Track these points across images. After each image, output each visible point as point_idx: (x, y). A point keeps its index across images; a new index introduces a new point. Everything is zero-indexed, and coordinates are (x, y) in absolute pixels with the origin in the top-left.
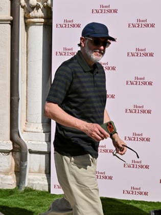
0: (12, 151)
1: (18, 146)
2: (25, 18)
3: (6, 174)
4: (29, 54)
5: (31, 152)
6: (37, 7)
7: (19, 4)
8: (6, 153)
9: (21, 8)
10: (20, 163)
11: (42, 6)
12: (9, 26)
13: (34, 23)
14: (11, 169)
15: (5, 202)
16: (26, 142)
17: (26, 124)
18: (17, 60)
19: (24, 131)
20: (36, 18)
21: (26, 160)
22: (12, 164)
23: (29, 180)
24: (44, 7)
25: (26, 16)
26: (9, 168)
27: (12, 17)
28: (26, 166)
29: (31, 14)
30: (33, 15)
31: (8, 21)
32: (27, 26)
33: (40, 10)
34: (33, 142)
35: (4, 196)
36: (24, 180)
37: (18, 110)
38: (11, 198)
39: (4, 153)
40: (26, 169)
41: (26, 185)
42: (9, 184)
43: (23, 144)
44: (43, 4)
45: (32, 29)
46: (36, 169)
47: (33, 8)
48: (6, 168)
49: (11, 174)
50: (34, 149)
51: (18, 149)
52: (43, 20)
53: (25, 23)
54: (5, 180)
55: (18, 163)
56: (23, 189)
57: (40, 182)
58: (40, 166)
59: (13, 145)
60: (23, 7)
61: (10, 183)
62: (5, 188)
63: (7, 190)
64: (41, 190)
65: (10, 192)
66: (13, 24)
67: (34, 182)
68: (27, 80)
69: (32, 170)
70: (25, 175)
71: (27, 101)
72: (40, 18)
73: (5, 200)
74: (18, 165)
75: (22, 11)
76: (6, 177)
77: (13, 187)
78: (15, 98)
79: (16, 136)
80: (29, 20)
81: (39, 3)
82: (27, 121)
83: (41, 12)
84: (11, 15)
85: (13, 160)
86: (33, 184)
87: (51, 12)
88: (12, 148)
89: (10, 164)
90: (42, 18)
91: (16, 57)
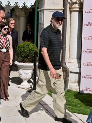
1: (65, 69)
2: (70, 8)
4: (71, 26)
5: (71, 72)
6: (76, 3)
7: (67, 2)
9: (68, 4)
10: (66, 77)
11: (78, 2)
13: (74, 11)
16: (69, 67)
17: (69, 59)
19: (68, 62)
20: (75, 8)
21: (69, 76)
23: (70, 86)
24: (79, 3)
25: (70, 7)
27: (63, 8)
28: (69, 79)
29: (73, 6)
30: (74, 7)
31: (62, 10)
32: (71, 12)
33: (77, 4)
34: (72, 68)
36: (68, 86)
37: (65, 52)
40: (68, 80)
41: (68, 88)
43: (68, 69)
44: (79, 1)
45: (73, 13)
46: (73, 81)
47: (74, 3)
51: (65, 70)
52: (78, 9)
53: (70, 11)
56: (67, 90)
57: (75, 87)
58: (75, 80)
60: (69, 3)
64: (76, 91)
66: (64, 11)
67: (72, 87)
68: (70, 38)
69: (71, 81)
70: (68, 83)
71: (70, 48)
72: (77, 8)
74: (64, 78)
78: (64, 46)
79: (64, 65)
80: (72, 9)
81: (77, 1)
82: (69, 57)
83: (78, 5)
86: (72, 88)
87: (83, 6)
90: (78, 8)
91: (65, 27)
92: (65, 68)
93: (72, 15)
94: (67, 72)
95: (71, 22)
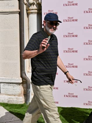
0: (22, 83)
1: (25, 81)
2: (27, 10)
3: (19, 96)
4: (29, 30)
6: (33, 4)
7: (23, 3)
8: (19, 84)
9: (24, 5)
10: (27, 90)
11: (36, 3)
13: (32, 13)
15: (19, 111)
16: (29, 78)
17: (29, 68)
18: (23, 33)
19: (28, 72)
20: (33, 10)
21: (30, 88)
22: (22, 90)
24: (37, 4)
25: (27, 9)
26: (20, 92)
27: (19, 10)
28: (30, 91)
29: (30, 8)
30: (31, 9)
31: (17, 12)
33: (35, 5)
35: (18, 108)
36: (29, 99)
38: (22, 109)
39: (18, 84)
40: (30, 93)
41: (30, 102)
44: (36, 2)
45: (31, 16)
47: (31, 4)
48: (18, 92)
49: (22, 96)
51: (25, 82)
52: (36, 11)
53: (27, 13)
54: (18, 99)
55: (25, 89)
56: (29, 104)
59: (22, 80)
60: (25, 4)
61: (21, 101)
62: (19, 104)
63: (20, 105)
65: (22, 106)
66: (20, 14)
70: (29, 96)
72: (35, 10)
73: (19, 110)
74: (25, 91)
75: (25, 7)
77: (23, 103)
79: (24, 75)
80: (29, 11)
81: (35, 2)
84: (19, 9)
85: (23, 88)
87: (41, 7)
89: (21, 90)
90: (36, 10)
91: (23, 31)
92: (25, 79)
93: (29, 17)
94: (28, 83)
95: (29, 26)
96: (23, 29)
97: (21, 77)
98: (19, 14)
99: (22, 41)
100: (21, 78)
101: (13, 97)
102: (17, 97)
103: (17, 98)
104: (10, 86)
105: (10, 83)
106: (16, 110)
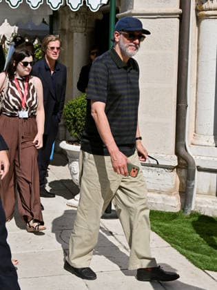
0: (177, 167)
1: (184, 162)
2: (197, 11)
3: (169, 194)
4: (200, 53)
5: (200, 169)
8: (170, 169)
10: (186, 182)
12: (178, 20)
13: (208, 17)
14: (175, 188)
15: (167, 228)
16: (194, 157)
17: (194, 135)
18: (186, 60)
19: (192, 144)
20: (210, 10)
21: (193, 179)
22: (176, 182)
23: (196, 202)
25: (198, 8)
26: (173, 187)
27: (181, 10)
28: (193, 186)
29: (204, 6)
30: (207, 7)
31: (176, 14)
32: (199, 20)
33: (215, 1)
34: (202, 158)
35: (166, 220)
36: (191, 203)
37: (185, 120)
38: (174, 222)
39: (167, 169)
40: (193, 189)
41: (193, 208)
42: (172, 206)
43: (191, 161)
45: (204, 23)
46: (206, 190)
48: (168, 187)
49: (175, 194)
50: (203, 166)
51: (184, 165)
53: (197, 17)
54: (168, 201)
55: (184, 181)
56: (189, 213)
57: (210, 207)
58: (210, 187)
59: (178, 160)
61: (174, 205)
62: (167, 211)
63: (169, 214)
64: (211, 215)
65: (173, 216)
66: (183, 19)
67: (201, 206)
68: (197, 84)
69: (200, 191)
70: (192, 196)
71: (196, 108)
72: (215, 10)
73: (167, 225)
74: (183, 184)
75: (193, 3)
76: (169, 197)
77: (177, 209)
78: (182, 105)
79: (182, 150)
80: (201, 13)
82: (195, 132)
83: (216, 3)
84: (180, 8)
85: (178, 178)
86: (201, 208)
88: (177, 164)
89: (174, 182)
91: (185, 56)
92: (184, 159)
93: (201, 26)
94: (190, 168)
95: (201, 45)
96: (185, 50)
97: (177, 153)
98: (178, 18)
99: (183, 77)
100: (176, 157)
101: (156, 195)
102: (164, 196)
103: (164, 199)
104: (150, 172)
105: (152, 166)
106: (160, 223)
